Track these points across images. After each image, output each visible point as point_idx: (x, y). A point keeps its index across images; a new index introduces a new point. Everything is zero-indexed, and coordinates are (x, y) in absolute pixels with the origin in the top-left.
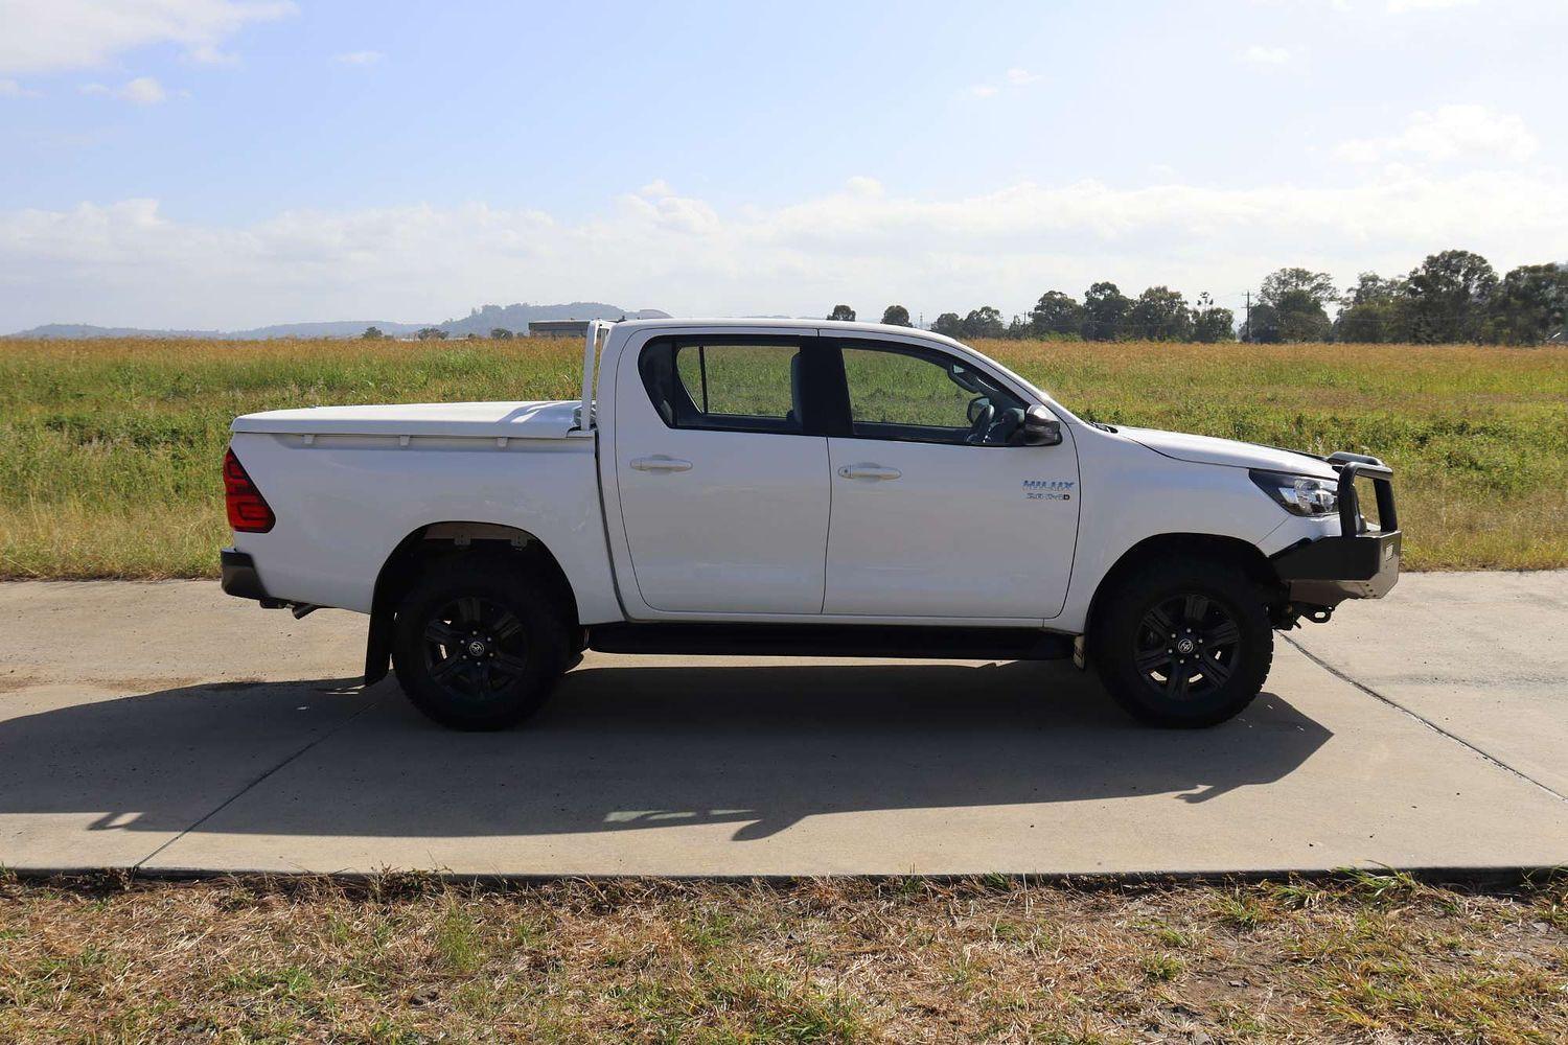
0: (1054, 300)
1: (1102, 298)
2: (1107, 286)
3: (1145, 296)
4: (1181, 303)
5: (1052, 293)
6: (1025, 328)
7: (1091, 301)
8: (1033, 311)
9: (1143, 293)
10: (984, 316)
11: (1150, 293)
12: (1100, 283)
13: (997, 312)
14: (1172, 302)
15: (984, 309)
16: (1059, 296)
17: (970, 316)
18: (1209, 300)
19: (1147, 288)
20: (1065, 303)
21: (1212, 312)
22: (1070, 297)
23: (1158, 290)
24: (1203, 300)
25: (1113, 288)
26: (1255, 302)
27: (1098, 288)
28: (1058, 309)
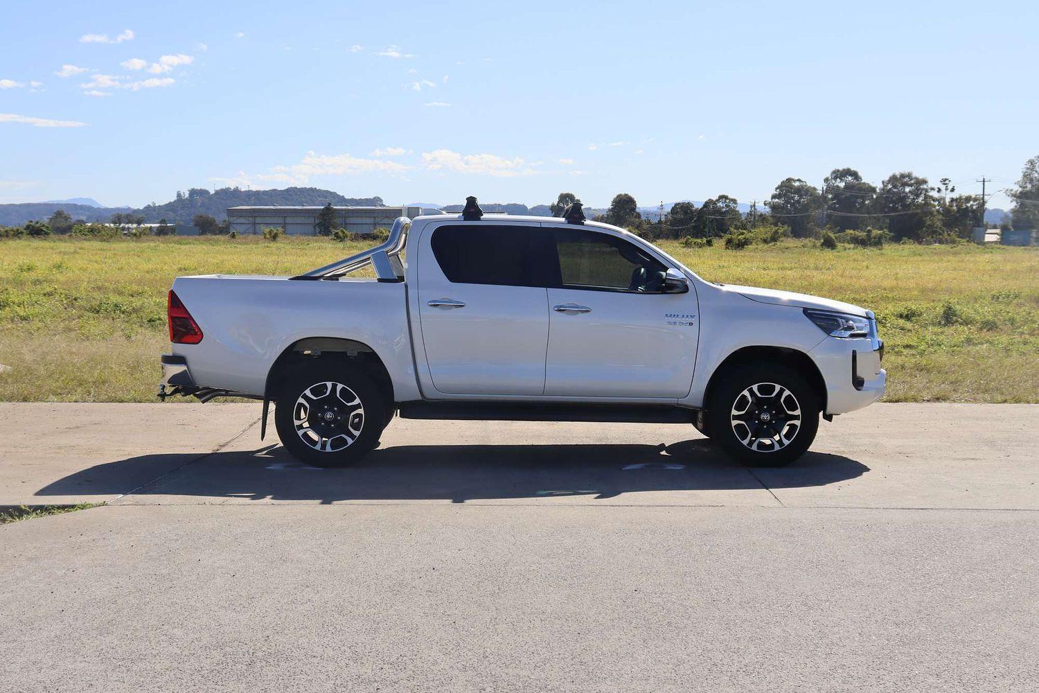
0: (791, 187)
1: (842, 185)
2: (848, 172)
3: (889, 181)
4: (926, 191)
5: (789, 180)
6: (763, 218)
7: (830, 189)
8: (769, 200)
9: (887, 179)
10: (720, 204)
11: (893, 179)
12: (841, 169)
13: (734, 201)
14: (917, 189)
15: (721, 197)
16: (797, 184)
17: (706, 205)
18: (950, 187)
19: (891, 174)
20: (804, 191)
21: (957, 201)
22: (810, 184)
23: (903, 176)
24: (943, 187)
25: (855, 175)
26: (1017, 189)
27: (840, 174)
28: (796, 198)
